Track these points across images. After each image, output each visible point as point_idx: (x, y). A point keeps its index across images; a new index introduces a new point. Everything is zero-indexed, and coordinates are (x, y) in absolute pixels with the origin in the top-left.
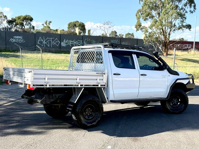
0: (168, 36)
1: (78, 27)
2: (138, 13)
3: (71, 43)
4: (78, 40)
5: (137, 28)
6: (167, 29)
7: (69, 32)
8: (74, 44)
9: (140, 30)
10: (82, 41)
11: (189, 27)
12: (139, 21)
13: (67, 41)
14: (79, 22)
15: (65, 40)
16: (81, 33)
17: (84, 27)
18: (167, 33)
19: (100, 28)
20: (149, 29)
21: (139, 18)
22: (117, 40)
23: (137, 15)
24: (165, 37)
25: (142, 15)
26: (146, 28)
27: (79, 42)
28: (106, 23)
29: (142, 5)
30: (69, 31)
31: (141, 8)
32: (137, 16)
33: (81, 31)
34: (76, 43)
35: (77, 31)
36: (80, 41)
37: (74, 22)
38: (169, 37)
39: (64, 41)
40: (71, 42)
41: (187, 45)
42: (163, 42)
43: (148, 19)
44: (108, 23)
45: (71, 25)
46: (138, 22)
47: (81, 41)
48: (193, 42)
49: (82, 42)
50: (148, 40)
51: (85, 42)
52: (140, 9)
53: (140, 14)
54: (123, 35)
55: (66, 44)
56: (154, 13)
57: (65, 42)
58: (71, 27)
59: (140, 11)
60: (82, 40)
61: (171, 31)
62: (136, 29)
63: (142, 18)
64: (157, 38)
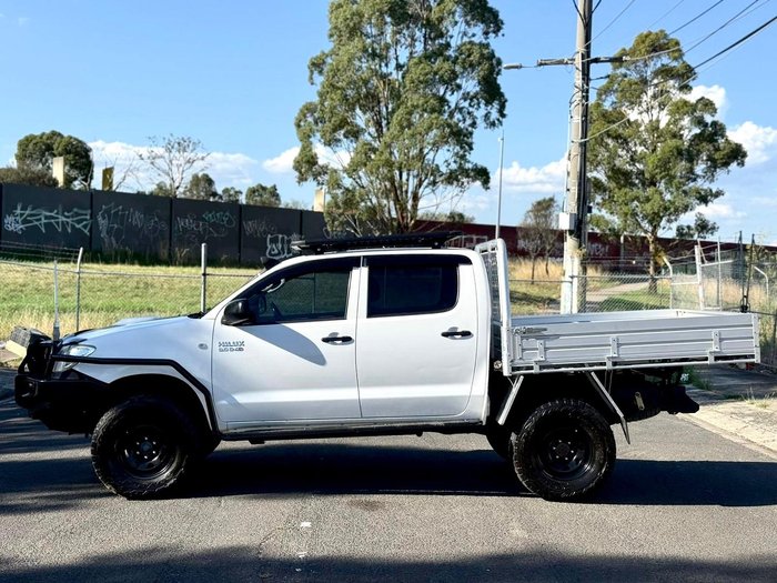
0: (410, 202)
1: (61, 155)
2: (305, 116)
3: (44, 221)
4: (75, 210)
5: (300, 172)
6: (408, 180)
7: (23, 175)
8: (57, 223)
9: (311, 179)
10: (91, 215)
11: (482, 175)
12: (307, 147)
13: (27, 212)
14: (66, 135)
15: (19, 208)
16: (76, 179)
17: (87, 157)
18: (407, 192)
19: (152, 163)
20: (345, 175)
21: (309, 137)
22: (228, 214)
23: (302, 124)
24: (402, 209)
25: (316, 123)
26: (336, 171)
27: (77, 214)
28: (176, 145)
29: (319, 88)
30: (23, 170)
31: (316, 99)
32: (299, 126)
33: (74, 173)
34: (65, 219)
35: (58, 169)
36: (81, 212)
37: (43, 134)
38: (415, 207)
39: (18, 212)
40: (46, 217)
41: (475, 237)
42: (395, 224)
43: (339, 140)
44: (182, 146)
45: (31, 146)
46: (304, 149)
47: (84, 212)
48: (494, 227)
49: (88, 217)
50: (340, 215)
51: (100, 219)
52: (311, 104)
53: (310, 119)
54: (241, 193)
55: (24, 222)
56: (361, 118)
57: (22, 215)
58: (31, 156)
59: (309, 109)
60: (91, 208)
61: (420, 185)
62: (297, 174)
63: (318, 135)
64: (373, 211)
